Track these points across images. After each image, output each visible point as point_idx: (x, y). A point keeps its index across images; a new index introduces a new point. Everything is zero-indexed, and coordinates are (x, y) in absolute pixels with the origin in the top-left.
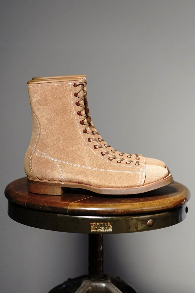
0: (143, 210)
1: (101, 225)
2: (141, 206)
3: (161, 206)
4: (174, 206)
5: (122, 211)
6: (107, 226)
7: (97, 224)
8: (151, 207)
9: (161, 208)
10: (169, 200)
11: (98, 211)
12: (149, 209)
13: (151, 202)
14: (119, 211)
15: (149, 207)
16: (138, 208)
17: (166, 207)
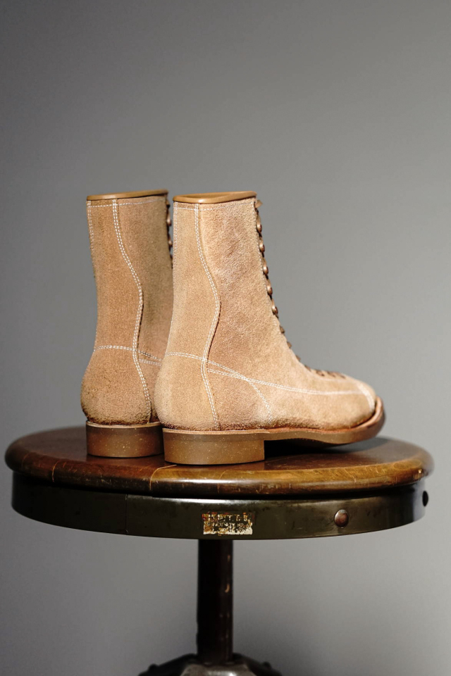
0: (324, 486)
1: (227, 518)
2: (321, 476)
3: (366, 481)
4: (396, 481)
5: (277, 487)
6: (242, 521)
7: (219, 516)
8: (344, 480)
9: (367, 484)
10: (385, 467)
11: (221, 485)
12: (338, 485)
13: (344, 469)
14: (269, 487)
15: (338, 480)
16: (312, 482)
17: (378, 483)
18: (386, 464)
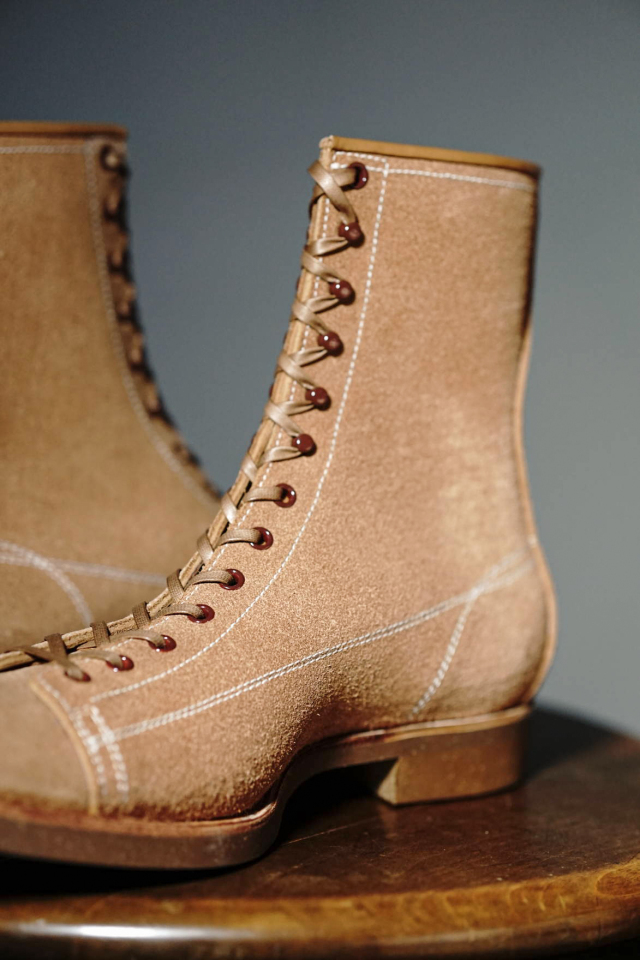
18: (574, 877)
